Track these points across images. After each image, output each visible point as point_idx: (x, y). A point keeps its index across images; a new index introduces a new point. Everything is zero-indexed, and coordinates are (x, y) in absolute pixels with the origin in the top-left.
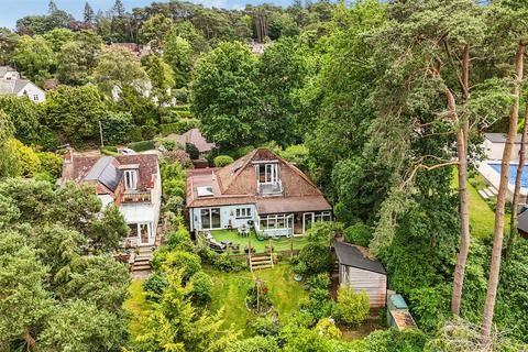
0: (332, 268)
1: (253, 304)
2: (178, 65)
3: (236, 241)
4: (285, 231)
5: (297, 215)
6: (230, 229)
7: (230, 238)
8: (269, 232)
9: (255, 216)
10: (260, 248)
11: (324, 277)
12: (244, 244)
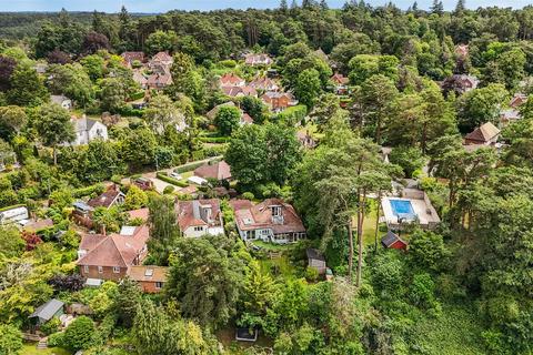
0: (306, 258)
1: (274, 273)
2: (195, 95)
3: (265, 247)
4: (285, 241)
5: (291, 234)
6: (260, 239)
7: (260, 245)
8: (278, 241)
9: (271, 233)
10: (274, 249)
11: (302, 262)
12: (268, 248)
